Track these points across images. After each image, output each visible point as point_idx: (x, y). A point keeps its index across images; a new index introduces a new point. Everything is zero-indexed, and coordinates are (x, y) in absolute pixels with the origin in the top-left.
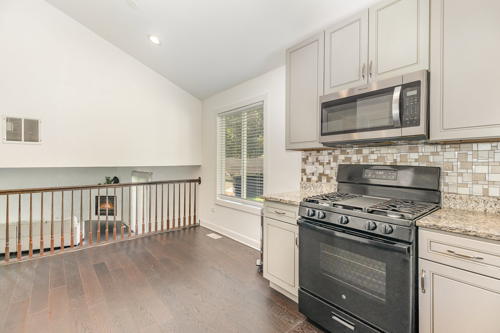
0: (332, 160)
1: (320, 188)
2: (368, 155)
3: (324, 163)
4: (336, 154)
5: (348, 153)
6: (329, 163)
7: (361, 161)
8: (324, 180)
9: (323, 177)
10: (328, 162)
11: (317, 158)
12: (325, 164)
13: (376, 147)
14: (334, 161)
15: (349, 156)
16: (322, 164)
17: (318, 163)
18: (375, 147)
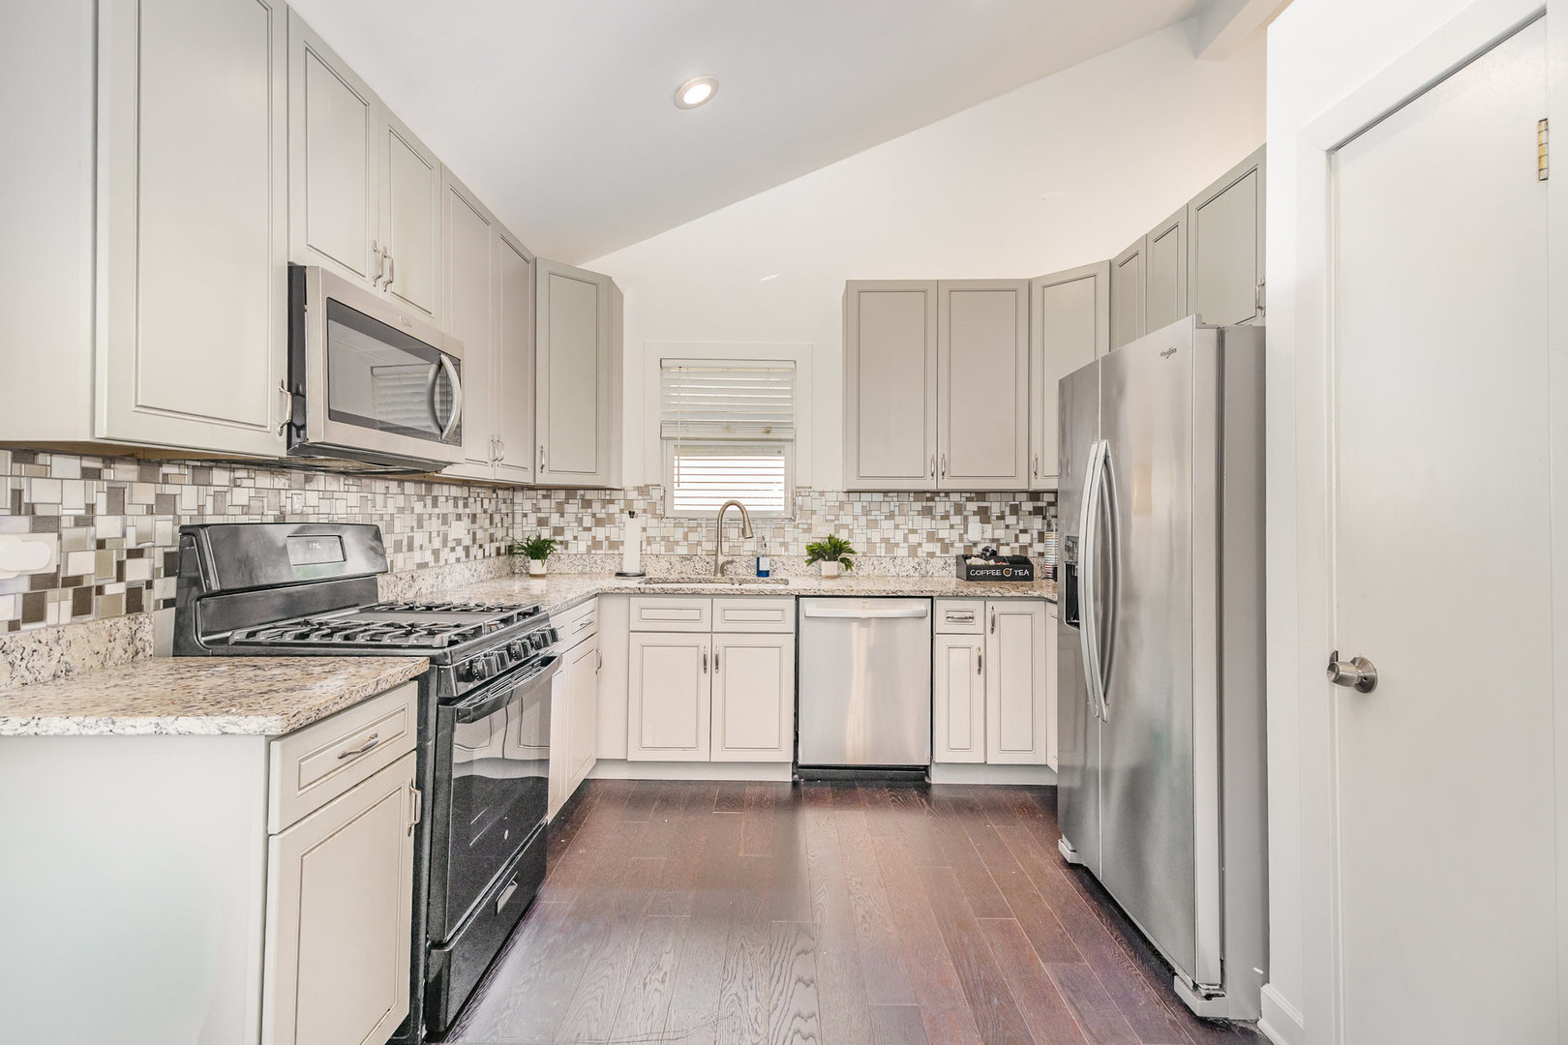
0: (101, 507)
1: (56, 655)
2: (225, 489)
3: (58, 518)
4: (121, 476)
5: (166, 479)
6: (86, 520)
7: (209, 510)
8: (59, 606)
9: (50, 593)
10: (82, 512)
11: (17, 494)
12: (66, 522)
13: (247, 466)
14: (110, 512)
15: (169, 489)
16: (45, 524)
17: (24, 522)
18: (243, 466)
